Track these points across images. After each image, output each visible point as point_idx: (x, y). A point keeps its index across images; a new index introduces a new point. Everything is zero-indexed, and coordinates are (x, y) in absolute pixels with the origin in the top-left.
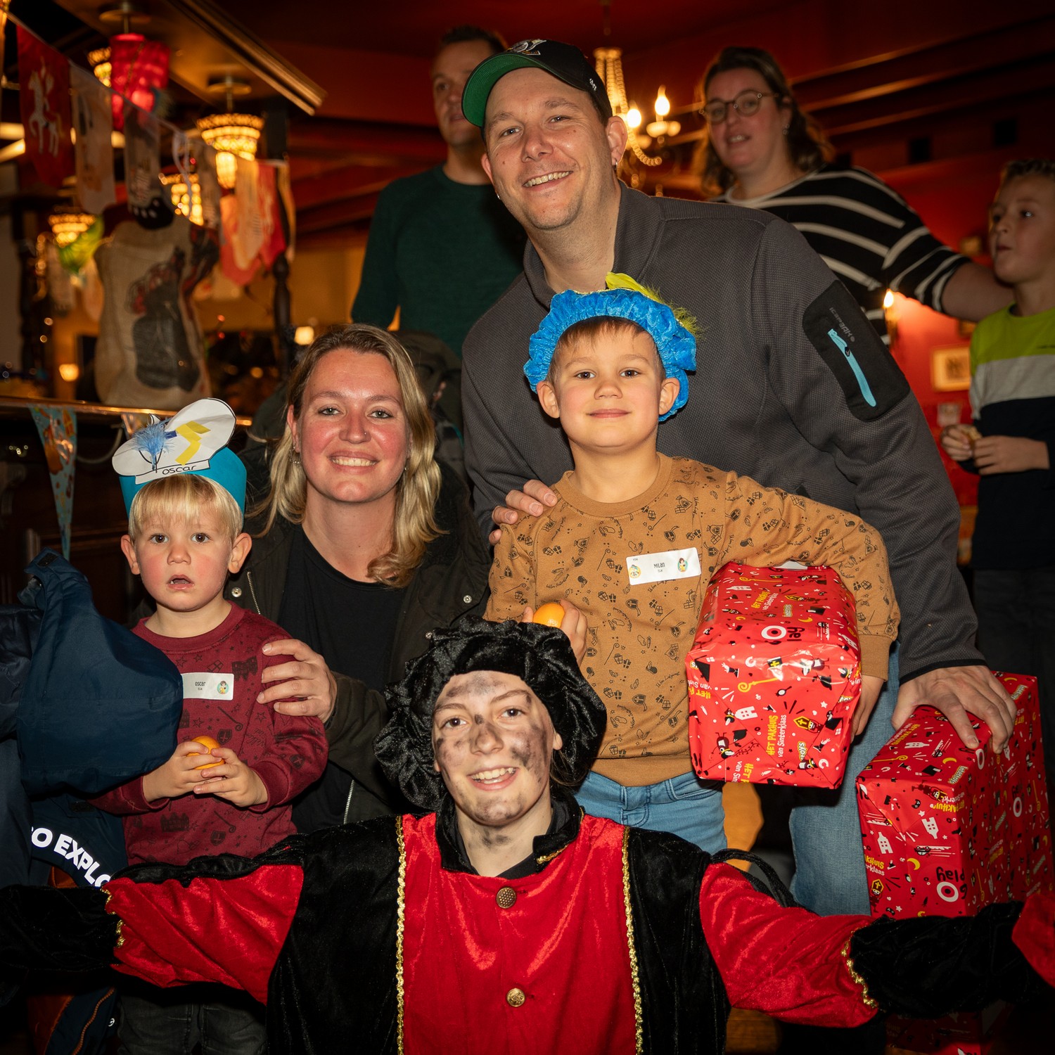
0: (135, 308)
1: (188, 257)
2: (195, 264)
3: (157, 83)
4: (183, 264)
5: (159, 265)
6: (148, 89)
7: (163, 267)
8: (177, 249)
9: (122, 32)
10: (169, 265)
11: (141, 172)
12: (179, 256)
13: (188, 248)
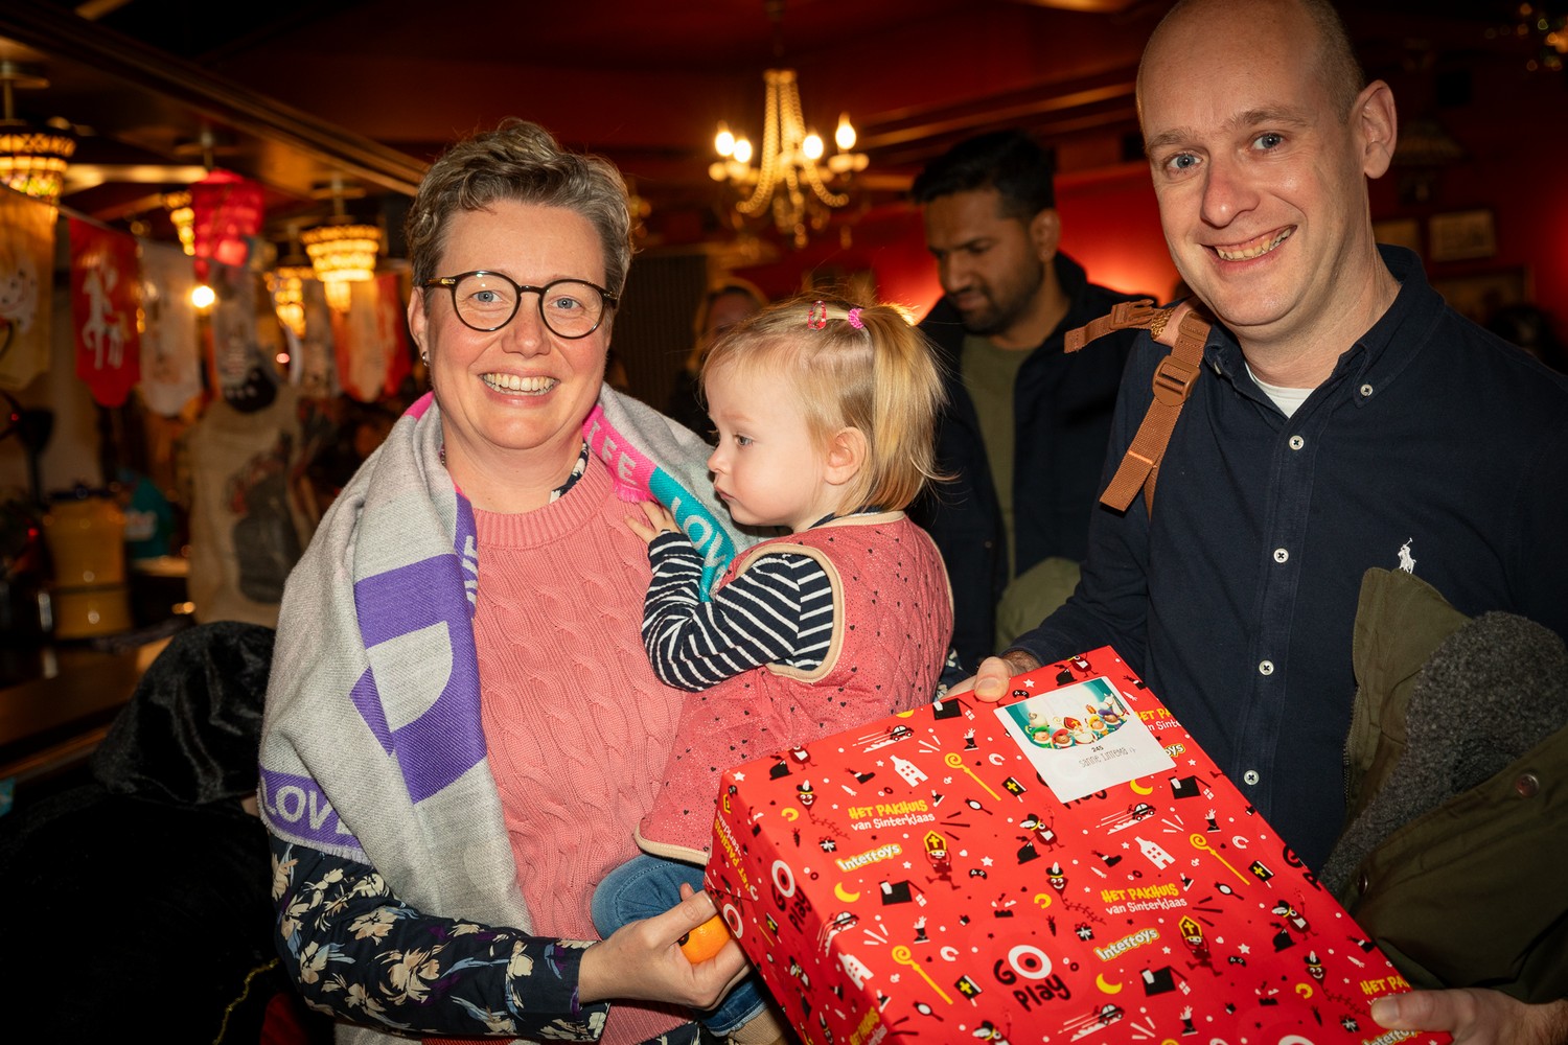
0: (234, 508)
1: (297, 438)
5: (261, 454)
7: (266, 457)
8: (282, 433)
10: (274, 453)
12: (286, 441)
13: (296, 430)
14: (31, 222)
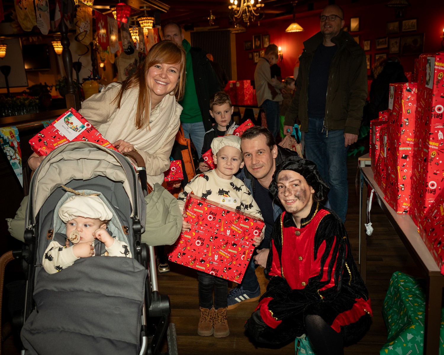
0: (126, 75)
1: (138, 61)
2: (140, 62)
3: (128, 16)
4: (137, 63)
5: (131, 63)
6: (126, 18)
7: (132, 64)
8: (135, 59)
9: (119, 3)
10: (134, 63)
11: (125, 40)
12: (136, 61)
13: (138, 59)
14: (88, 11)
